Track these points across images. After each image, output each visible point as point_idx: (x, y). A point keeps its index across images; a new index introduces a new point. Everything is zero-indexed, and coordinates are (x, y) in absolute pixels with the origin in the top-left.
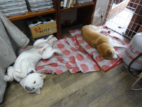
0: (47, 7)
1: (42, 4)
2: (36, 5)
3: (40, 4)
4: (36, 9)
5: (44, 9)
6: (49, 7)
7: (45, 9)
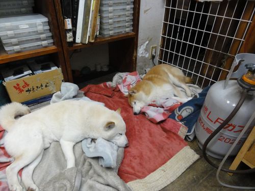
0: (39, 43)
1: (29, 38)
2: (14, 41)
3: (24, 39)
4: (17, 48)
5: (33, 46)
6: (44, 43)
7: (36, 47)
